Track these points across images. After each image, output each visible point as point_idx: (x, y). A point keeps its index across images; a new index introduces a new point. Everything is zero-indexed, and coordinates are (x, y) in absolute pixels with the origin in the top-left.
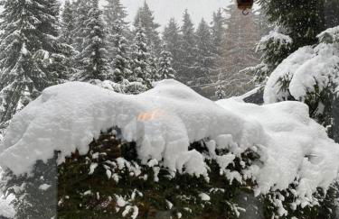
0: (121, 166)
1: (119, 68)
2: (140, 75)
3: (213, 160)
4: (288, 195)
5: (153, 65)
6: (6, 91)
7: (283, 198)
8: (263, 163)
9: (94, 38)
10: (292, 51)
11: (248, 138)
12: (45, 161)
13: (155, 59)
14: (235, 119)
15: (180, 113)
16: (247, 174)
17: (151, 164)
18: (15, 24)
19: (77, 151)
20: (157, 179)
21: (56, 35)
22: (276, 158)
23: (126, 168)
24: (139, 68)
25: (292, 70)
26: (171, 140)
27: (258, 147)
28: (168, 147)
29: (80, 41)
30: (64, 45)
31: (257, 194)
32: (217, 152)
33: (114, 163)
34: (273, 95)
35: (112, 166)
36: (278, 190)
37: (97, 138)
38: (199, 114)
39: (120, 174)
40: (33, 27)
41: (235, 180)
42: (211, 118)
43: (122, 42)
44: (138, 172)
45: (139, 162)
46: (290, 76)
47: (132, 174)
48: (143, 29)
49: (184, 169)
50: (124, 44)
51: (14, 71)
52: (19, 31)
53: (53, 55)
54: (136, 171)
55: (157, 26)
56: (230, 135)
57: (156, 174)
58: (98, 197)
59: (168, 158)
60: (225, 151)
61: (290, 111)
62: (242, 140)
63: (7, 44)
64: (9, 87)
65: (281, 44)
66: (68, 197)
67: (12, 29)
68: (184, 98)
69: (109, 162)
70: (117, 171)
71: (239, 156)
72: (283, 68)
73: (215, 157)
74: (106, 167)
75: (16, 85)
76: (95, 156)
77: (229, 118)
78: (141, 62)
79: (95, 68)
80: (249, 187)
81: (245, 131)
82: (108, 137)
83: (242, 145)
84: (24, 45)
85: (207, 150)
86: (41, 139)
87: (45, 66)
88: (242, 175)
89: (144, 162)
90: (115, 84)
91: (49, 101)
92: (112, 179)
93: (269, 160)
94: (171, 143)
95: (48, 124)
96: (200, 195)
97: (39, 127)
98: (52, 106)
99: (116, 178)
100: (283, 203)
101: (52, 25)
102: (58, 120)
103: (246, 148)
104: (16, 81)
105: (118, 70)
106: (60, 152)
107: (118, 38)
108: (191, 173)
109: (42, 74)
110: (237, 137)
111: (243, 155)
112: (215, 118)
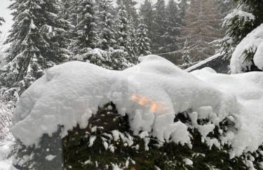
0: (117, 138)
1: (106, 38)
2: (122, 44)
3: (195, 129)
4: (257, 155)
5: (133, 36)
6: (19, 58)
7: (253, 159)
8: (237, 129)
9: (86, 15)
10: (255, 27)
11: (226, 109)
12: (50, 134)
13: (134, 31)
14: (215, 93)
15: (167, 88)
16: (224, 140)
17: (142, 136)
18: (25, 5)
19: (78, 125)
20: (147, 148)
21: (56, 12)
22: (248, 124)
23: (121, 139)
24: (122, 38)
25: (256, 44)
26: (160, 114)
27: (233, 116)
28: (157, 120)
29: (75, 17)
30: (63, 20)
31: (232, 157)
32: (199, 122)
33: (110, 136)
34: (238, 65)
35: (108, 138)
36: (249, 152)
37: (95, 113)
38: (183, 89)
39: (115, 145)
40: (39, 7)
41: (214, 146)
42: (194, 92)
43: (108, 18)
44: (131, 143)
45: (131, 133)
46: (254, 49)
47: (126, 145)
48: (124, 6)
49: (170, 139)
50: (109, 19)
51: (25, 42)
52: (28, 10)
53: (55, 29)
54: (129, 141)
55: (135, 3)
56: (210, 107)
57: (146, 144)
58: (97, 165)
59: (157, 129)
60: (206, 121)
61: (257, 80)
62: (221, 110)
63: (19, 21)
64: (21, 55)
65: (246, 20)
66: (70, 167)
67: (23, 8)
68: (169, 73)
69: (105, 134)
70: (113, 142)
71: (218, 125)
72: (248, 42)
73: (197, 126)
74: (104, 139)
75: (26, 53)
76: (94, 129)
77: (209, 91)
78: (123, 33)
79: (87, 39)
80: (226, 151)
81: (222, 102)
82: (105, 112)
83: (220, 115)
84: (32, 21)
85: (190, 121)
86: (46, 116)
87: (49, 38)
88: (220, 141)
89: (136, 133)
90: (103, 51)
91: (53, 81)
92: (109, 150)
93: (242, 128)
94: (159, 117)
95: (52, 102)
96: (184, 160)
97: (44, 105)
98: (55, 85)
99: (112, 148)
100: (254, 163)
101: (54, 5)
102: (61, 99)
103: (224, 118)
104: (26, 50)
105: (105, 40)
106: (63, 126)
107: (105, 14)
108: (177, 142)
109: (47, 45)
110: (216, 108)
111: (221, 124)
112: (197, 92)
